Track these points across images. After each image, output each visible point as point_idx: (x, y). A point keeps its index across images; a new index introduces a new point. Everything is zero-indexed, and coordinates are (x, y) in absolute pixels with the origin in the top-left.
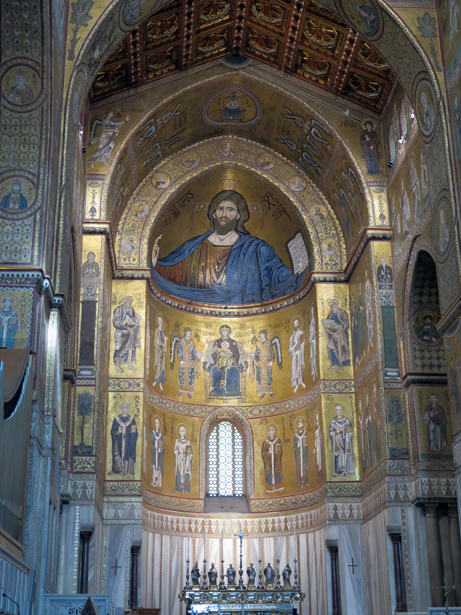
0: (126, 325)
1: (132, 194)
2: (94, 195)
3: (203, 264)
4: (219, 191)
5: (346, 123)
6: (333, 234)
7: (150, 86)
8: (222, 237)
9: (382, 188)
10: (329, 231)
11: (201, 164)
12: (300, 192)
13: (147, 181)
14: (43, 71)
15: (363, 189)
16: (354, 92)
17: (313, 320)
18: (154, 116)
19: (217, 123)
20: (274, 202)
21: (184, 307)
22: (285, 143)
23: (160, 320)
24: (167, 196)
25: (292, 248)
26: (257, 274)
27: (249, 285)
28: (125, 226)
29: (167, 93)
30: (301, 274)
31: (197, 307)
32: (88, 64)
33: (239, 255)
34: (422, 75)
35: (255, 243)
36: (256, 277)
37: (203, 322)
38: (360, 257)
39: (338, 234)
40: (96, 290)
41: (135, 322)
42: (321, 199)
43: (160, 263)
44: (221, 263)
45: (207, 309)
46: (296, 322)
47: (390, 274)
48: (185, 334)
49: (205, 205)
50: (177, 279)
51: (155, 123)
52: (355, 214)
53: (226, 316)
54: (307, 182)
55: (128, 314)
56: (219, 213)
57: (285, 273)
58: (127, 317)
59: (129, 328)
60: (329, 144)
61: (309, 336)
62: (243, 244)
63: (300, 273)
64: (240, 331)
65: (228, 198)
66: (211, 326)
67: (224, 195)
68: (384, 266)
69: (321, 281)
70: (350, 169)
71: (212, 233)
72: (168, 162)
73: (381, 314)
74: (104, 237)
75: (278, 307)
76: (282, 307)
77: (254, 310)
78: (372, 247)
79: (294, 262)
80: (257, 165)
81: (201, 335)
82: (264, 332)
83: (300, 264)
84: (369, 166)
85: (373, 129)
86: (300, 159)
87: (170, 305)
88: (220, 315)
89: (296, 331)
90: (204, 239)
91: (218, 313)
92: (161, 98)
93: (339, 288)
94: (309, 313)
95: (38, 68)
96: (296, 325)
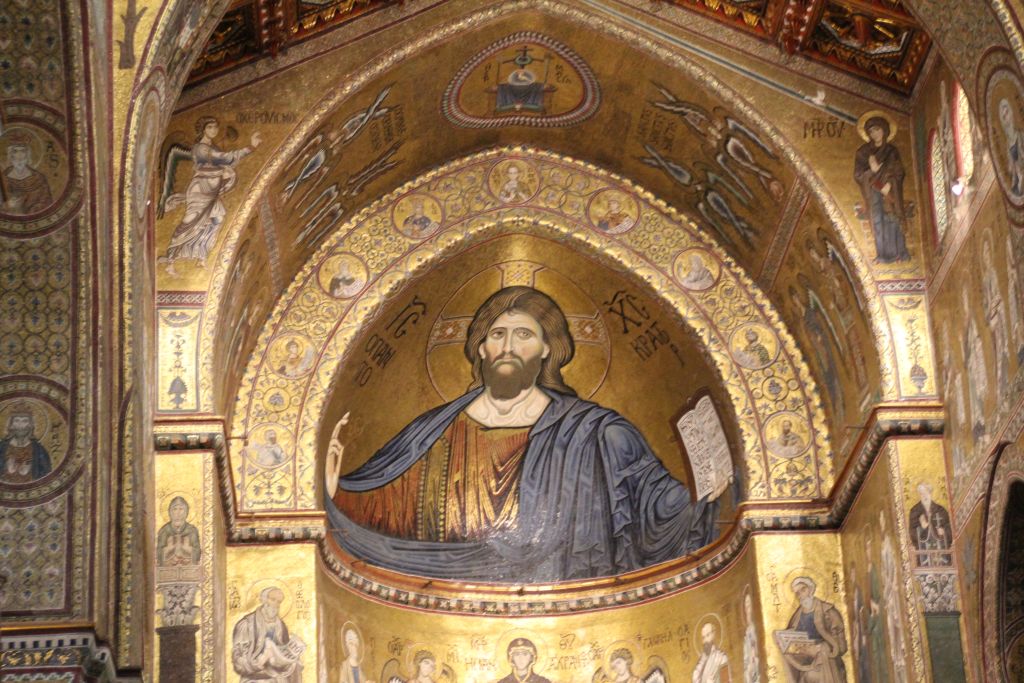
0: (267, 665)
1: (269, 316)
2: (178, 346)
3: (457, 477)
4: (493, 290)
5: (819, 127)
6: (795, 401)
7: (308, 48)
8: (505, 404)
9: (917, 298)
10: (783, 394)
11: (444, 227)
12: (705, 291)
13: (306, 280)
14: (72, 134)
15: (866, 300)
16: (836, 42)
17: (751, 630)
18: (322, 128)
19: (481, 121)
20: (636, 316)
21: (412, 596)
22: (660, 167)
23: (352, 638)
24: (361, 317)
25: (688, 431)
26: (598, 498)
27: (579, 528)
28: (255, 402)
29: (355, 69)
30: (715, 502)
31: (446, 594)
32: (165, 67)
33: (551, 449)
34: (998, 59)
35: (591, 416)
36: (598, 507)
37: (464, 634)
38: (865, 472)
39: (808, 400)
40: (193, 598)
41: (289, 655)
42: (761, 308)
43: (346, 485)
44: (504, 471)
45: (471, 597)
46: (707, 629)
47: (945, 524)
48: (418, 668)
49: (457, 328)
50: (392, 523)
51: (325, 145)
52: (848, 358)
53: (522, 614)
54: (721, 264)
55: (270, 635)
56: (494, 345)
57: (672, 498)
58: (270, 644)
59: (275, 674)
60: (774, 179)
61: (743, 670)
62: (560, 421)
63: (711, 498)
64: (564, 653)
65: (519, 306)
66: (485, 644)
67: (507, 300)
68: (927, 505)
69: (765, 529)
70: (830, 246)
71: (478, 395)
72: (360, 224)
73: (924, 633)
74: (210, 456)
75: (660, 587)
76: (670, 590)
77: (596, 596)
78: (894, 457)
79: (696, 470)
80: (590, 225)
81: (458, 668)
82: (624, 654)
83: (712, 476)
84: (880, 239)
85: (890, 138)
86: (701, 206)
87: (376, 594)
88: (505, 612)
89: (708, 654)
90: (458, 413)
91: (500, 607)
92: (338, 83)
93: (815, 544)
94: (740, 605)
95: (59, 126)
96: (708, 639)
